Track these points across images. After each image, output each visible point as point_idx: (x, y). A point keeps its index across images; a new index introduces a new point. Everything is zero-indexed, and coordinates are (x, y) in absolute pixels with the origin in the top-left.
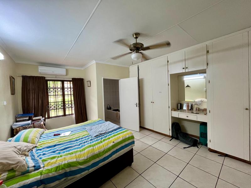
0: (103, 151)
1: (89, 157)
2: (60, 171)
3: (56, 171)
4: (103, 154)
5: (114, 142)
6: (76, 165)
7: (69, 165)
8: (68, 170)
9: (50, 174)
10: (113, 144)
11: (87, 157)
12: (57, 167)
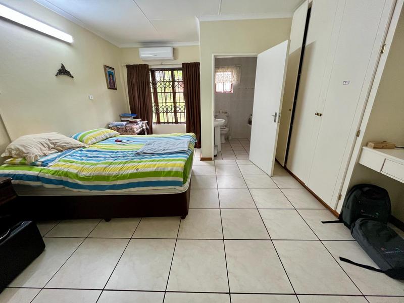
0: (115, 176)
1: (92, 175)
2: (57, 176)
3: (53, 174)
4: (113, 179)
5: (137, 169)
6: (73, 177)
7: (66, 174)
8: (65, 179)
9: (47, 175)
10: (135, 171)
11: (90, 174)
12: (56, 171)
